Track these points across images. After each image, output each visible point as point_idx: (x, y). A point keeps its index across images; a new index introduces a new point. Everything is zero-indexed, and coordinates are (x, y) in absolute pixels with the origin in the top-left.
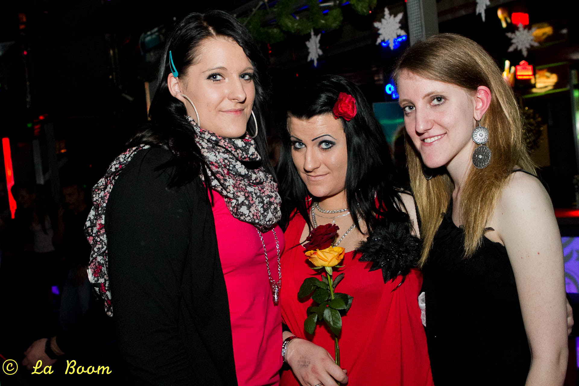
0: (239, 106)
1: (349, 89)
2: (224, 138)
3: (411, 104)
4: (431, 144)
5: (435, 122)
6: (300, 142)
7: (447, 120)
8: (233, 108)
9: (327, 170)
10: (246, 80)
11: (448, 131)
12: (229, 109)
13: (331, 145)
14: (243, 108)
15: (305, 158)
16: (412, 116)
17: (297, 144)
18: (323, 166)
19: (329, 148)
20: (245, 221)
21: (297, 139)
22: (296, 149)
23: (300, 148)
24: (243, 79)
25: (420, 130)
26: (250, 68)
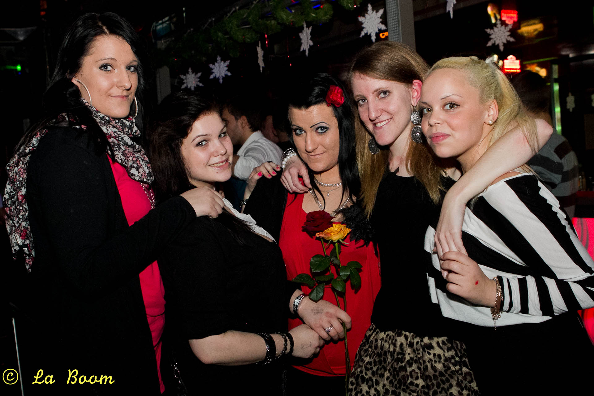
0: (125, 93)
1: (337, 83)
2: (115, 119)
3: (363, 98)
4: (381, 127)
5: (383, 110)
6: (301, 129)
7: (392, 108)
8: (121, 94)
9: (324, 150)
10: (131, 71)
11: (393, 117)
12: (118, 95)
13: (325, 130)
14: (128, 95)
15: (306, 142)
16: (365, 107)
17: (298, 131)
18: (320, 147)
19: (324, 132)
20: (135, 180)
21: (298, 127)
22: (297, 134)
23: (301, 134)
24: (128, 71)
25: (373, 118)
26: (135, 61)
